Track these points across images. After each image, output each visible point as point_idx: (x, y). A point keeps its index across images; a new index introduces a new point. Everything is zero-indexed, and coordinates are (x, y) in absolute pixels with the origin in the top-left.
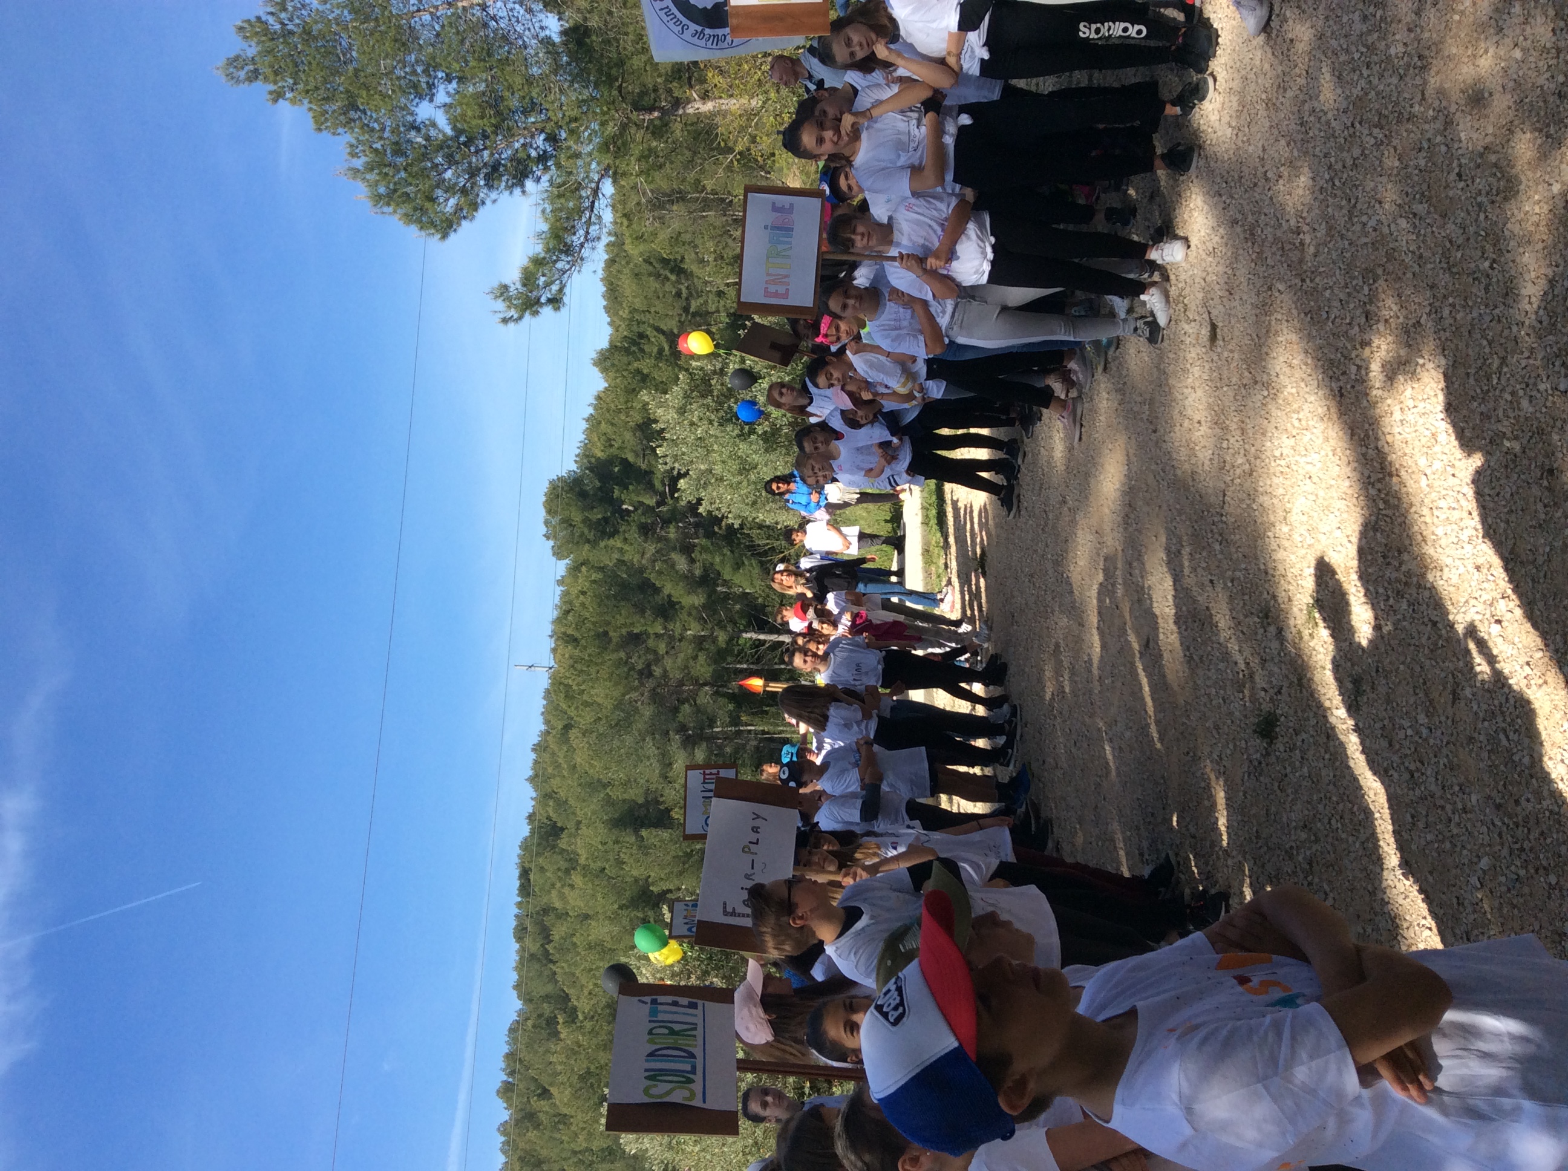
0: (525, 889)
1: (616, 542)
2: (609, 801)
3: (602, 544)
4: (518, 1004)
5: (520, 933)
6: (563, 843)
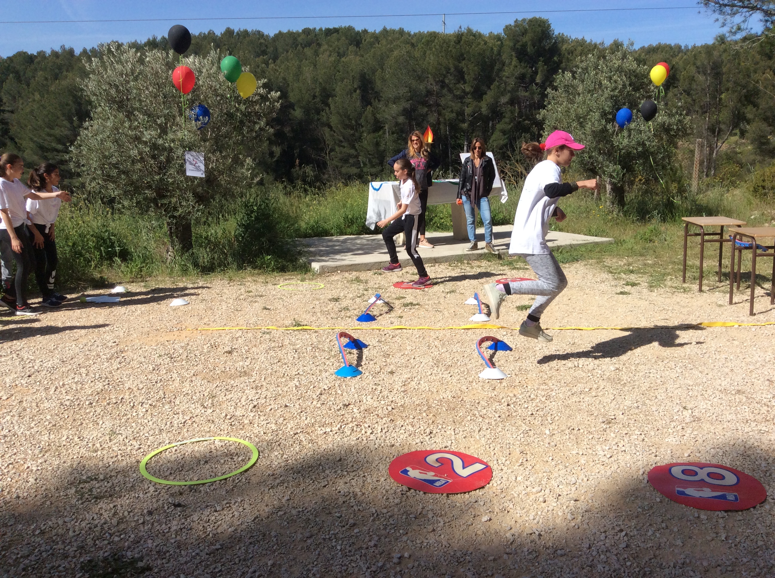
0: (329, 32)
1: (515, 61)
2: (374, 71)
3: (513, 53)
4: (272, 35)
5: (307, 32)
6: (352, 48)
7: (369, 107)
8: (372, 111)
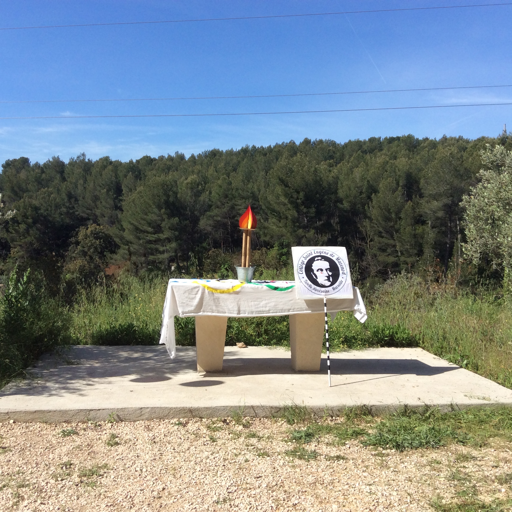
0: (391, 140)
4: (343, 143)
5: (372, 140)
7: (410, 201)
8: (412, 206)
